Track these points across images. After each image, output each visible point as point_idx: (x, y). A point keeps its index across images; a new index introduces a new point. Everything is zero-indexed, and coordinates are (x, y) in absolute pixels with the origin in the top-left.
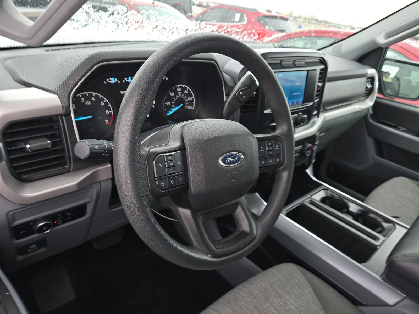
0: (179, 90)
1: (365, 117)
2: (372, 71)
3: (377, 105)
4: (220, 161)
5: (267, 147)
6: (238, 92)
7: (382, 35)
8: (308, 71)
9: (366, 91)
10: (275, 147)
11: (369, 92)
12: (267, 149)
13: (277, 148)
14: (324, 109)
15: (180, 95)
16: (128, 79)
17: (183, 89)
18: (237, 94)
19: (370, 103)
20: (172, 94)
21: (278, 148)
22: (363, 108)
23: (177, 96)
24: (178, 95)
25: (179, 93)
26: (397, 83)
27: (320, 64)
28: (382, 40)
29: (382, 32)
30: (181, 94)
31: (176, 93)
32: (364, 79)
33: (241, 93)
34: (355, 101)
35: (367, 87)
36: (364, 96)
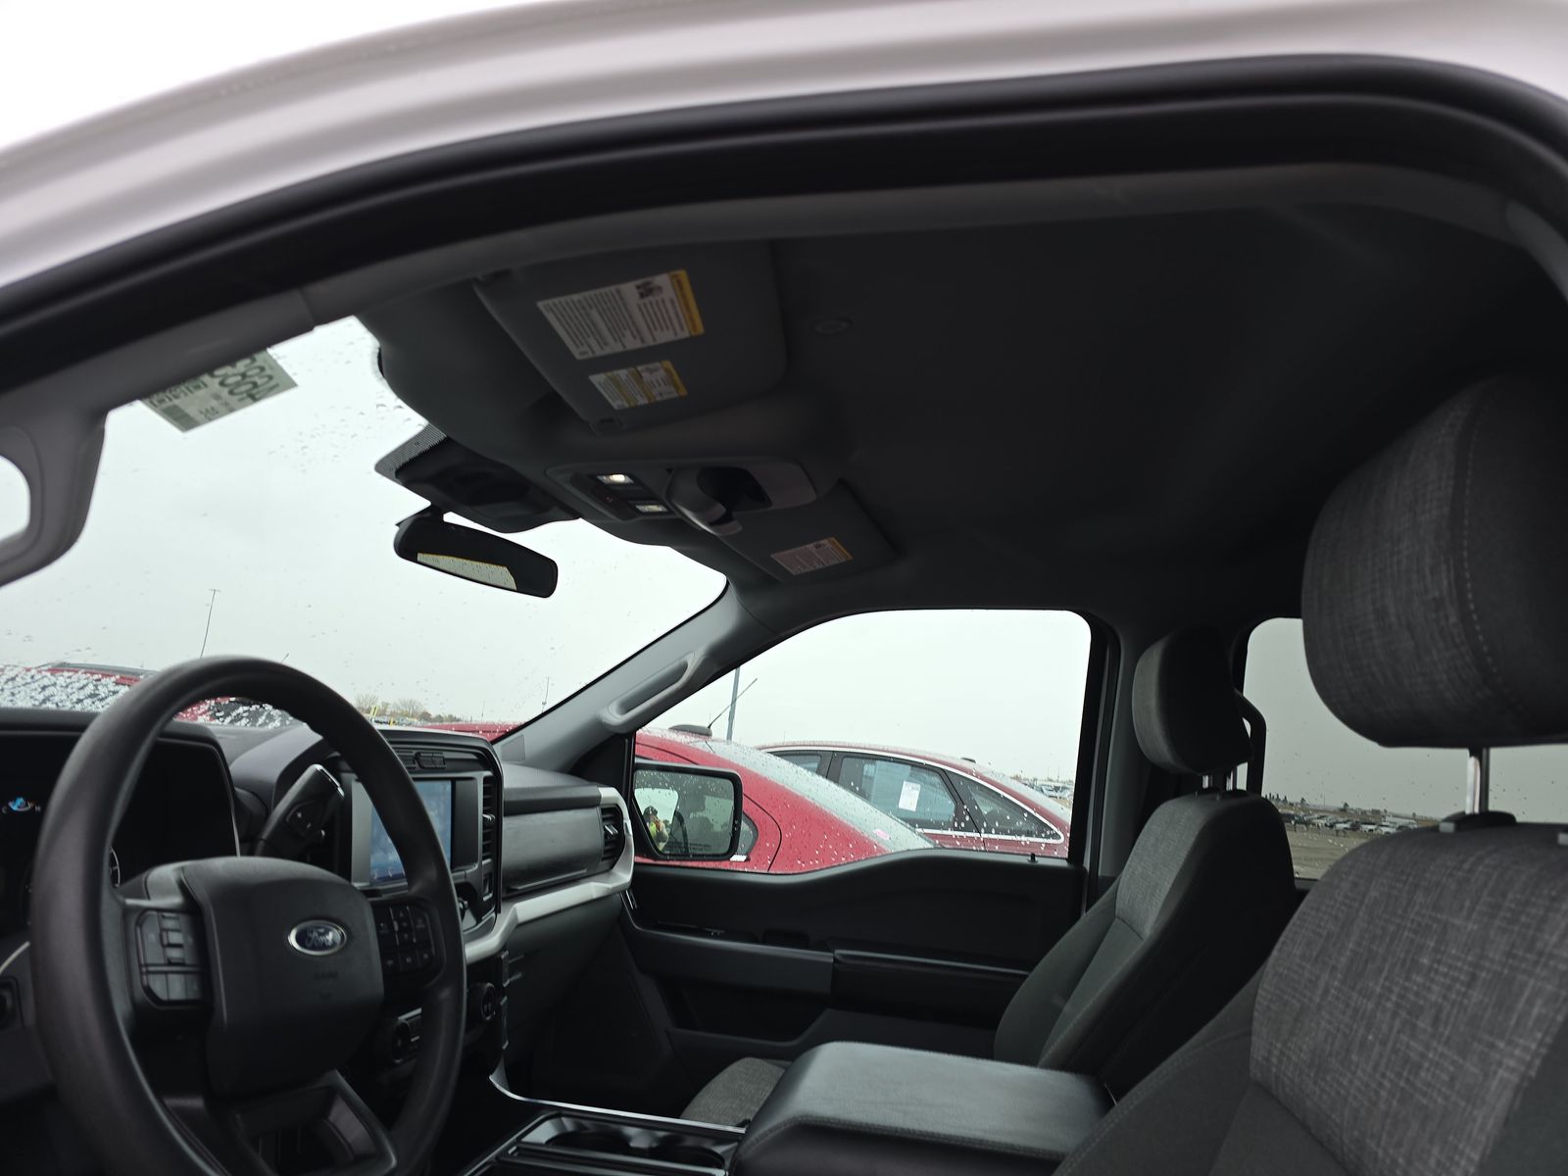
1: (620, 918)
2: (609, 793)
3: (641, 881)
4: (292, 939)
5: (396, 924)
6: (293, 811)
7: (614, 708)
8: (453, 781)
9: (606, 844)
10: (416, 923)
11: (613, 849)
12: (396, 928)
13: (421, 925)
14: (509, 890)
18: (290, 819)
19: (623, 876)
21: (423, 926)
22: (608, 889)
26: (680, 832)
27: (479, 766)
28: (615, 717)
29: (611, 702)
32: (594, 814)
33: (299, 815)
34: (585, 871)
35: (607, 833)
36: (604, 859)
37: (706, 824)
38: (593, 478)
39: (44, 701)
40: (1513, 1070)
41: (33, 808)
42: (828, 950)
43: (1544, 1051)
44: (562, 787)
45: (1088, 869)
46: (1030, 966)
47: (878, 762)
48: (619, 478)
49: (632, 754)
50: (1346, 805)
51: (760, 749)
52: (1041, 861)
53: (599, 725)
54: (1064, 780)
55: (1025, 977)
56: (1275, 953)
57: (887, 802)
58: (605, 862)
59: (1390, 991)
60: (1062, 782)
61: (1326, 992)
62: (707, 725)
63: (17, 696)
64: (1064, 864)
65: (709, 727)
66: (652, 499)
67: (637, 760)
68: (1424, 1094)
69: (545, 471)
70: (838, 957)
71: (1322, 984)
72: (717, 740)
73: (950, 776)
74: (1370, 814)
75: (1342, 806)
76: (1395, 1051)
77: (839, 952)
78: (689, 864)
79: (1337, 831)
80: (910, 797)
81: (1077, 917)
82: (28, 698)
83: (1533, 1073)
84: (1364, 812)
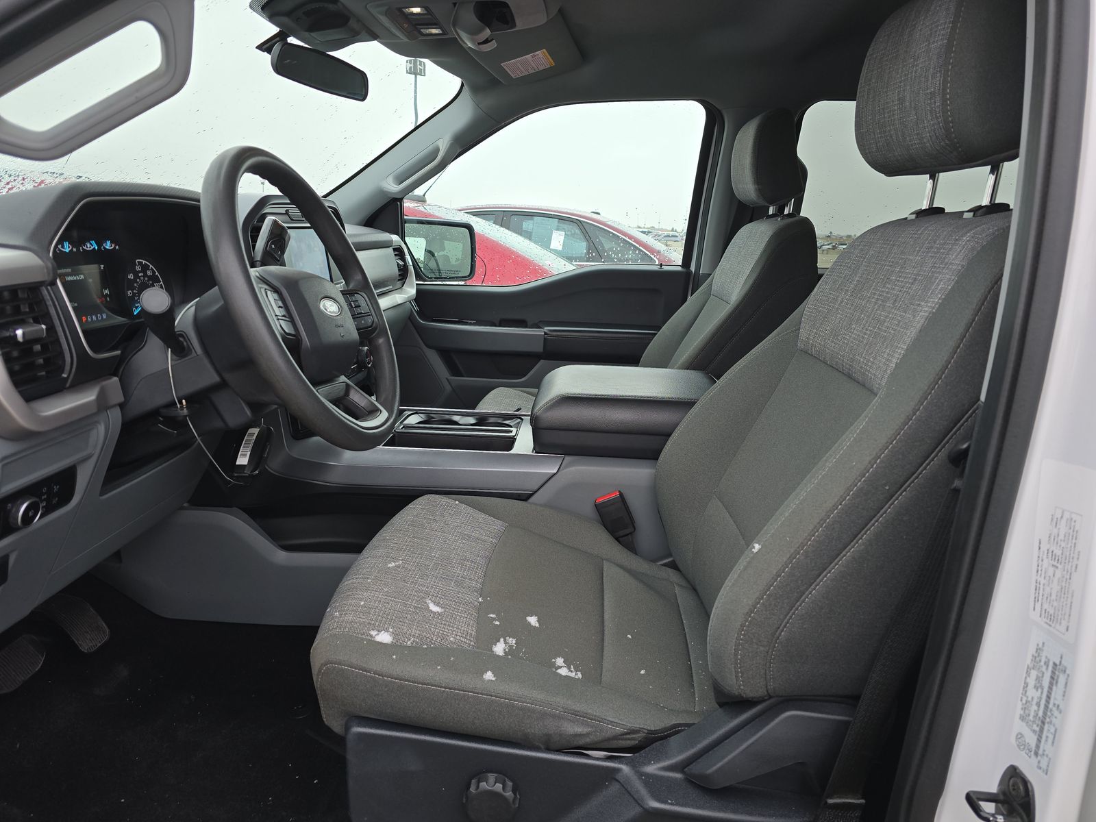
0: (138, 268)
1: (410, 317)
2: (393, 238)
3: (421, 295)
5: (353, 303)
7: (390, 180)
9: (399, 270)
10: (361, 303)
11: (403, 273)
12: (353, 305)
13: (363, 304)
15: (142, 278)
16: (63, 247)
17: (145, 268)
19: (410, 291)
20: (131, 277)
22: (403, 299)
23: (138, 280)
24: (139, 277)
25: (140, 275)
28: (393, 188)
29: (387, 177)
30: (144, 276)
31: (136, 274)
32: (391, 250)
33: (273, 246)
34: (391, 287)
35: (398, 264)
36: (399, 280)
37: (447, 258)
38: (400, 10)
39: (40, 184)
40: (926, 312)
41: (115, 247)
42: (541, 328)
43: (940, 301)
44: (365, 234)
45: (693, 271)
46: (658, 328)
47: (536, 218)
48: (416, 10)
49: (402, 214)
50: (831, 233)
51: (460, 210)
52: (665, 268)
53: (382, 192)
54: (649, 227)
55: (656, 334)
56: (815, 290)
57: (545, 243)
58: (400, 282)
59: (874, 294)
60: (647, 228)
61: (842, 301)
62: (422, 194)
63: (26, 180)
64: (679, 269)
65: (424, 195)
66: (435, 24)
67: (405, 217)
68: (885, 332)
69: (366, 7)
70: (546, 331)
71: (840, 299)
72: (429, 205)
73: (584, 224)
74: (845, 238)
75: (828, 234)
76: (873, 319)
77: (546, 328)
78: (448, 283)
79: (823, 250)
80: (558, 240)
81: (685, 300)
82: (32, 182)
83: (934, 311)
84: (841, 238)
